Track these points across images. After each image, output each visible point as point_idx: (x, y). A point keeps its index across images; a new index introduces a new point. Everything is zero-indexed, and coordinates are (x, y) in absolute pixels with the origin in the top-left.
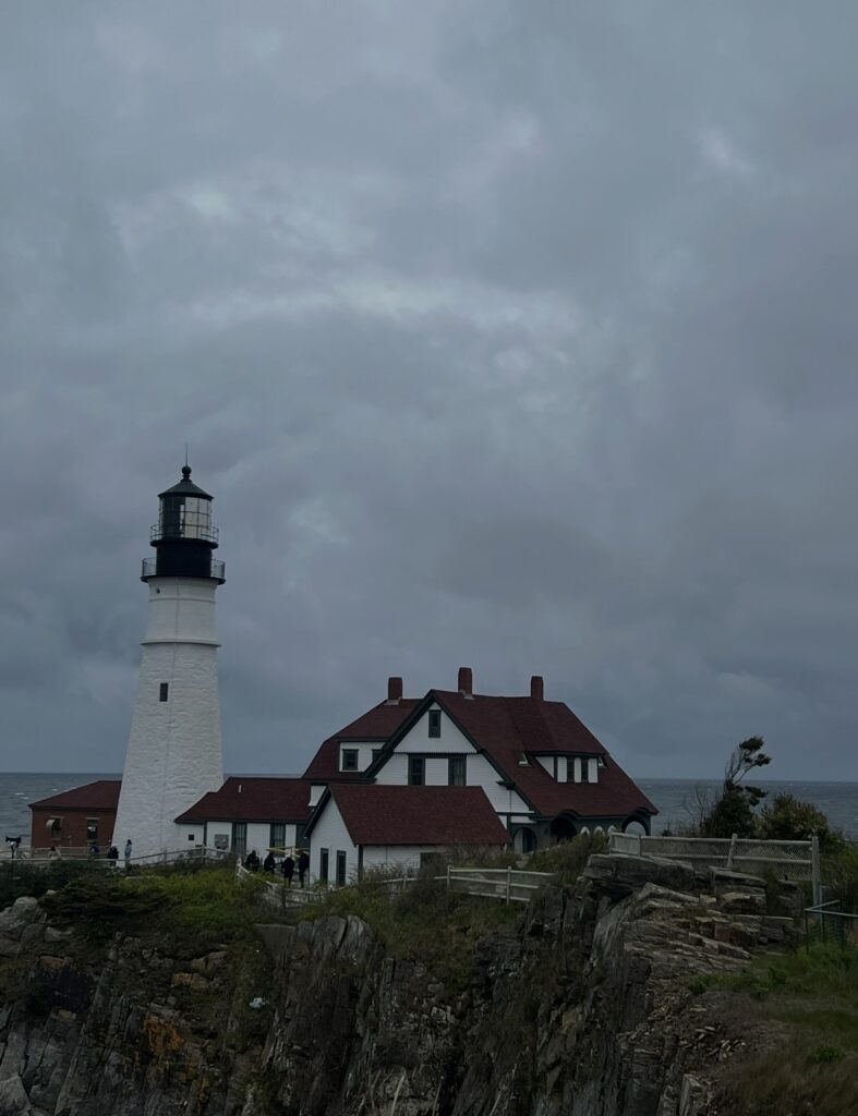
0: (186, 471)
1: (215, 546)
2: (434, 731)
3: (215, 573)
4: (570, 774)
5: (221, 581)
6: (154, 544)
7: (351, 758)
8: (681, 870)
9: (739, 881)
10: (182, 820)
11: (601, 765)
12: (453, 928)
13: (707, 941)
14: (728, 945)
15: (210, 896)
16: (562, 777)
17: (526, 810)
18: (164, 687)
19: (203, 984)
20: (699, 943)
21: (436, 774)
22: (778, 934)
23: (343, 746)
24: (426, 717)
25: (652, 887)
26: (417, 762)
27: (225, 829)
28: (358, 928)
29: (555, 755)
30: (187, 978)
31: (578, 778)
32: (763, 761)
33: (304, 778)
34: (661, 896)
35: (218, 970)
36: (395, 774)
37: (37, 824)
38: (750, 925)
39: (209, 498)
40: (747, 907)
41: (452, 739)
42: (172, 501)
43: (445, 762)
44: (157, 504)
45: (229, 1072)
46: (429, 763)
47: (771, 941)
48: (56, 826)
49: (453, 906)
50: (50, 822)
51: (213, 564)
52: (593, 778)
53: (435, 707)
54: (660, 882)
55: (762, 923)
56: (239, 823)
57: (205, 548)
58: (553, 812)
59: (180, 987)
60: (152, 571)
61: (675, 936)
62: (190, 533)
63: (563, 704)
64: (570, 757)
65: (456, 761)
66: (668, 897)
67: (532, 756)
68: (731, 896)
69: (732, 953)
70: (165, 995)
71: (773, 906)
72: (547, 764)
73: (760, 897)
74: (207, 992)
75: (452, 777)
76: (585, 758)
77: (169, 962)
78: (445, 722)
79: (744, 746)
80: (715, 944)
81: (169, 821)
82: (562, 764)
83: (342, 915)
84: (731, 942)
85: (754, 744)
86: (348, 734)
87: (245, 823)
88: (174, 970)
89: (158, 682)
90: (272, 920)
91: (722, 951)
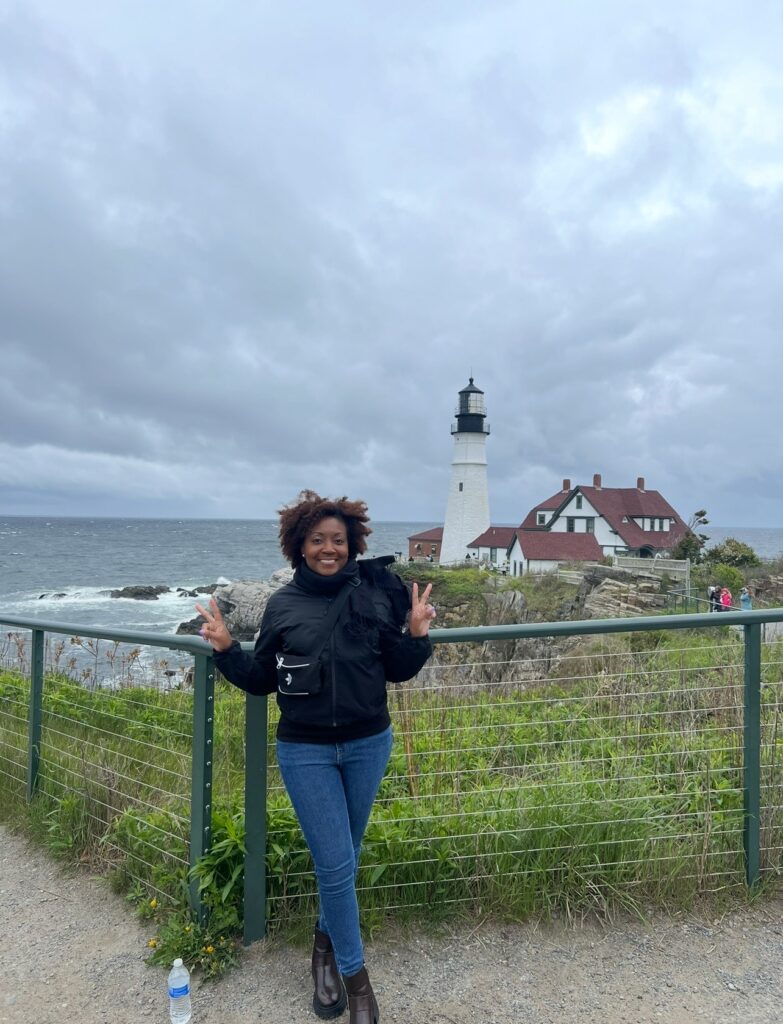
0: (471, 380)
1: (485, 416)
2: (579, 506)
3: (485, 429)
4: (652, 526)
5: (488, 434)
6: (456, 416)
7: (542, 519)
8: (625, 573)
9: (649, 578)
10: (469, 546)
11: (673, 522)
12: (556, 598)
13: (622, 604)
14: (633, 607)
15: (464, 580)
16: (647, 528)
17: (623, 544)
18: (461, 485)
19: (458, 618)
20: (619, 605)
21: (580, 527)
22: (661, 602)
23: (539, 513)
24: (575, 499)
25: (607, 580)
26: (571, 521)
27: (487, 551)
28: (519, 596)
29: (643, 517)
30: (451, 615)
31: (657, 529)
32: (705, 522)
33: (520, 528)
34: (610, 584)
35: (465, 612)
36: (560, 527)
37: (411, 547)
38: (646, 598)
39: (482, 393)
40: (650, 590)
41: (587, 510)
42: (465, 395)
43: (584, 521)
44: (458, 396)
45: (467, 656)
46: (577, 521)
47: (658, 606)
48: (419, 547)
49: (559, 587)
50: (416, 546)
51: (484, 425)
52: (666, 528)
53: (579, 494)
54: (612, 578)
55: (655, 597)
56: (493, 548)
57: (480, 417)
58: (638, 545)
59: (448, 619)
60: (456, 430)
61: (609, 602)
62: (472, 411)
63: (656, 493)
64: (652, 518)
65: (590, 520)
66: (613, 585)
67: (631, 518)
68: (642, 585)
69: (633, 610)
70: (442, 622)
71: (664, 589)
72: (639, 521)
73: (656, 586)
74: (460, 622)
75: (588, 528)
76: (661, 519)
77: (444, 608)
78: (584, 501)
79: (697, 514)
80: (625, 605)
81: (464, 547)
82: (647, 522)
83: (513, 590)
84: (635, 605)
85: (701, 514)
86: (541, 508)
87: (496, 548)
88: (446, 611)
89: (458, 482)
90: (489, 592)
91: (628, 609)
